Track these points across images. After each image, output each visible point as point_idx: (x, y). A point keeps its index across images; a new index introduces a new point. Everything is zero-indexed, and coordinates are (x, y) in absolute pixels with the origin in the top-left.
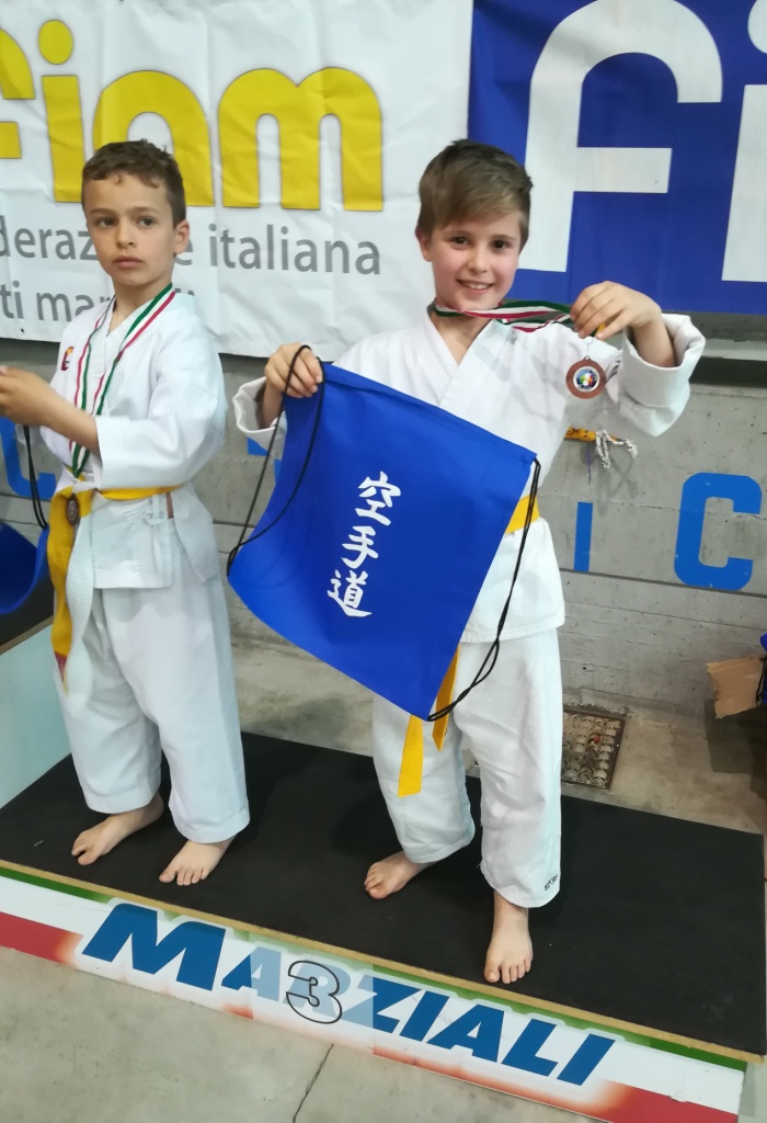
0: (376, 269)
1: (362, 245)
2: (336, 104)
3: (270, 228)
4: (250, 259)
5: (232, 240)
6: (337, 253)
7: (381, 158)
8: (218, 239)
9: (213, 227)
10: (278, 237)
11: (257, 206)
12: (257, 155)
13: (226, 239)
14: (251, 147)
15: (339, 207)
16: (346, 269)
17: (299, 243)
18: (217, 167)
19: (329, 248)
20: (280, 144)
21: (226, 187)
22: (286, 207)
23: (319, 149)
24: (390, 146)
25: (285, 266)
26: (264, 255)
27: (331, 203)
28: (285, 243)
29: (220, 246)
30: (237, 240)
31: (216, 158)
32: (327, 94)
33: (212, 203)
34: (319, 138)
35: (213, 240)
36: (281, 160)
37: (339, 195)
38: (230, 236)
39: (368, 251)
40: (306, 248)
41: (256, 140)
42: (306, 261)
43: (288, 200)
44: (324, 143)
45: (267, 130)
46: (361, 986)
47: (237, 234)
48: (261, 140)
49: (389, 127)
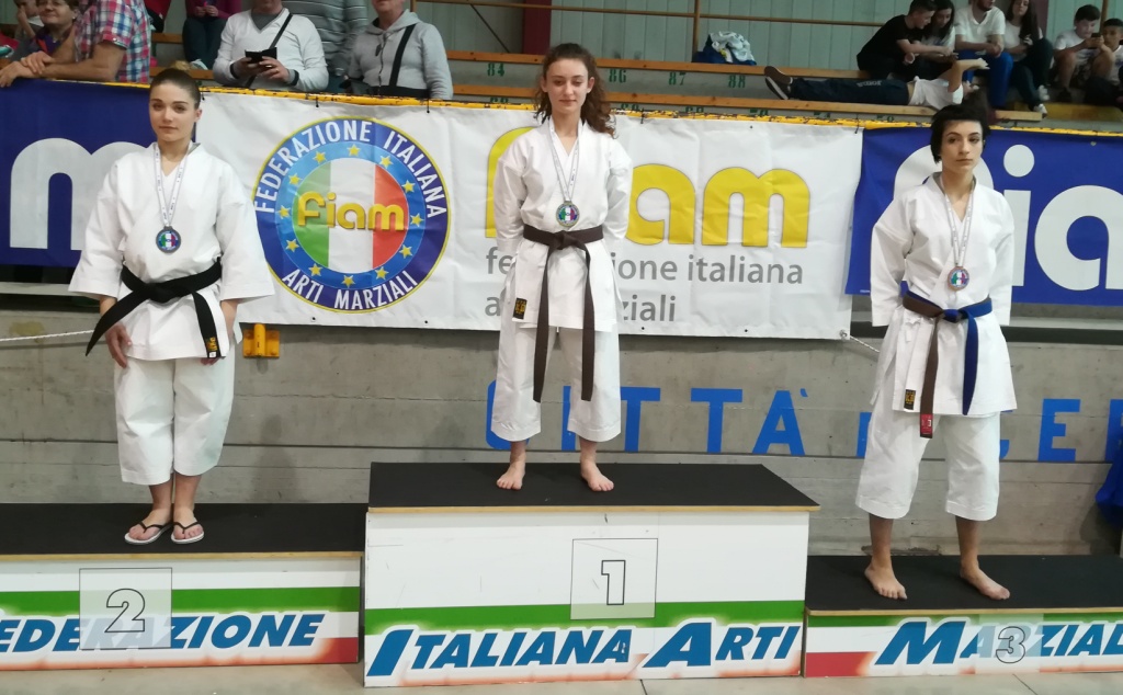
0: (799, 280)
1: (791, 267)
2: (779, 188)
3: (733, 257)
4: (717, 275)
5: (706, 264)
6: (776, 272)
7: (808, 217)
8: (695, 264)
9: (691, 257)
10: (738, 262)
11: (726, 244)
12: (728, 215)
13: (701, 263)
14: (725, 211)
15: (778, 245)
16: (781, 280)
17: (751, 266)
18: (699, 222)
19: (770, 268)
20: (744, 210)
21: (705, 233)
22: (743, 245)
23: (768, 213)
24: (813, 212)
25: (741, 279)
26: (727, 273)
27: (774, 243)
28: (742, 266)
29: (696, 269)
30: (710, 265)
31: (699, 215)
32: (774, 183)
33: (693, 242)
34: (768, 206)
35: (691, 264)
36: (743, 218)
37: (779, 239)
38: (704, 261)
39: (796, 270)
40: (756, 269)
41: (729, 207)
42: (755, 277)
43: (745, 241)
44: (771, 209)
45: (736, 203)
46: (1037, 633)
47: (709, 260)
48: (732, 206)
49: (813, 201)
